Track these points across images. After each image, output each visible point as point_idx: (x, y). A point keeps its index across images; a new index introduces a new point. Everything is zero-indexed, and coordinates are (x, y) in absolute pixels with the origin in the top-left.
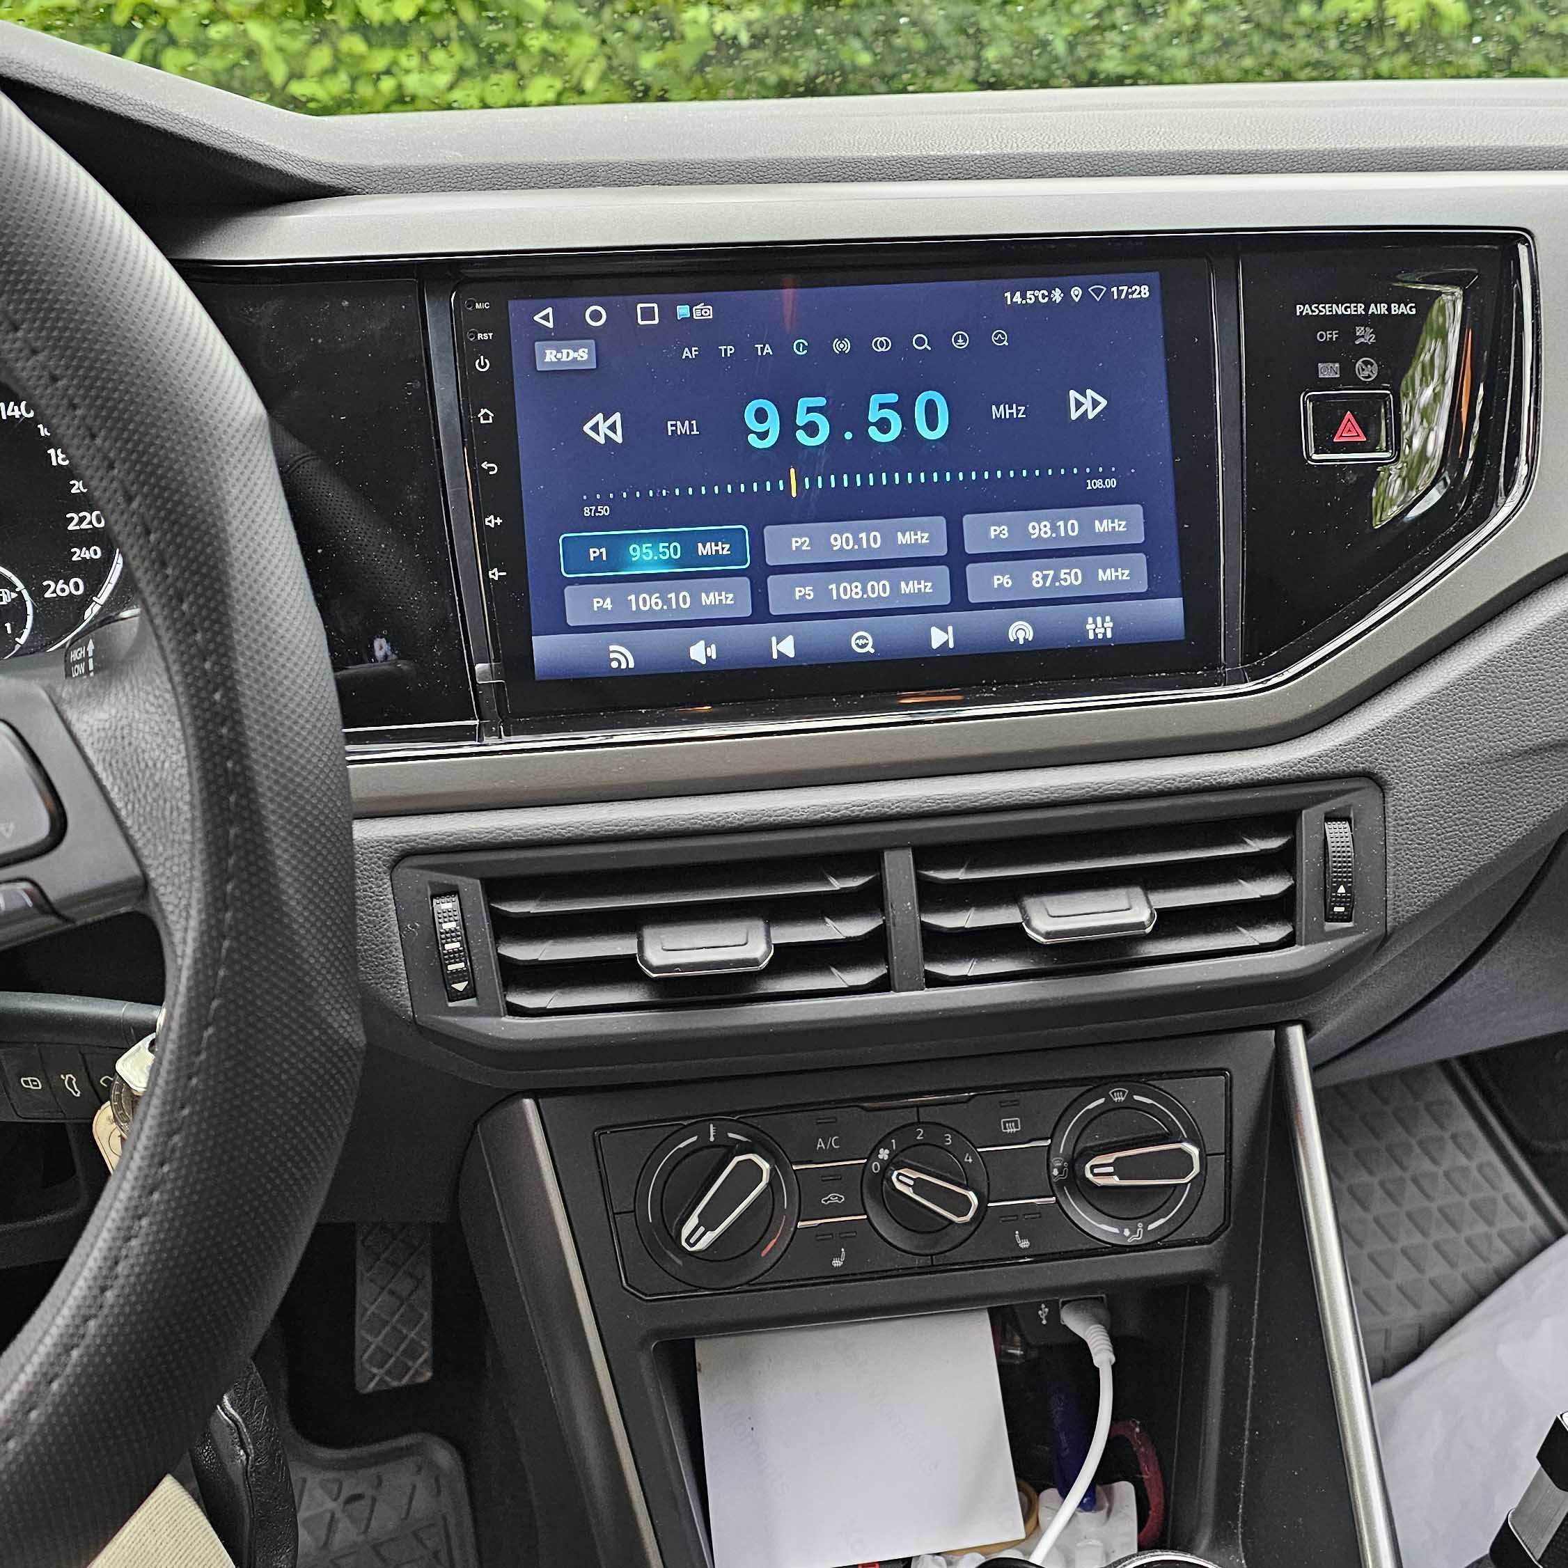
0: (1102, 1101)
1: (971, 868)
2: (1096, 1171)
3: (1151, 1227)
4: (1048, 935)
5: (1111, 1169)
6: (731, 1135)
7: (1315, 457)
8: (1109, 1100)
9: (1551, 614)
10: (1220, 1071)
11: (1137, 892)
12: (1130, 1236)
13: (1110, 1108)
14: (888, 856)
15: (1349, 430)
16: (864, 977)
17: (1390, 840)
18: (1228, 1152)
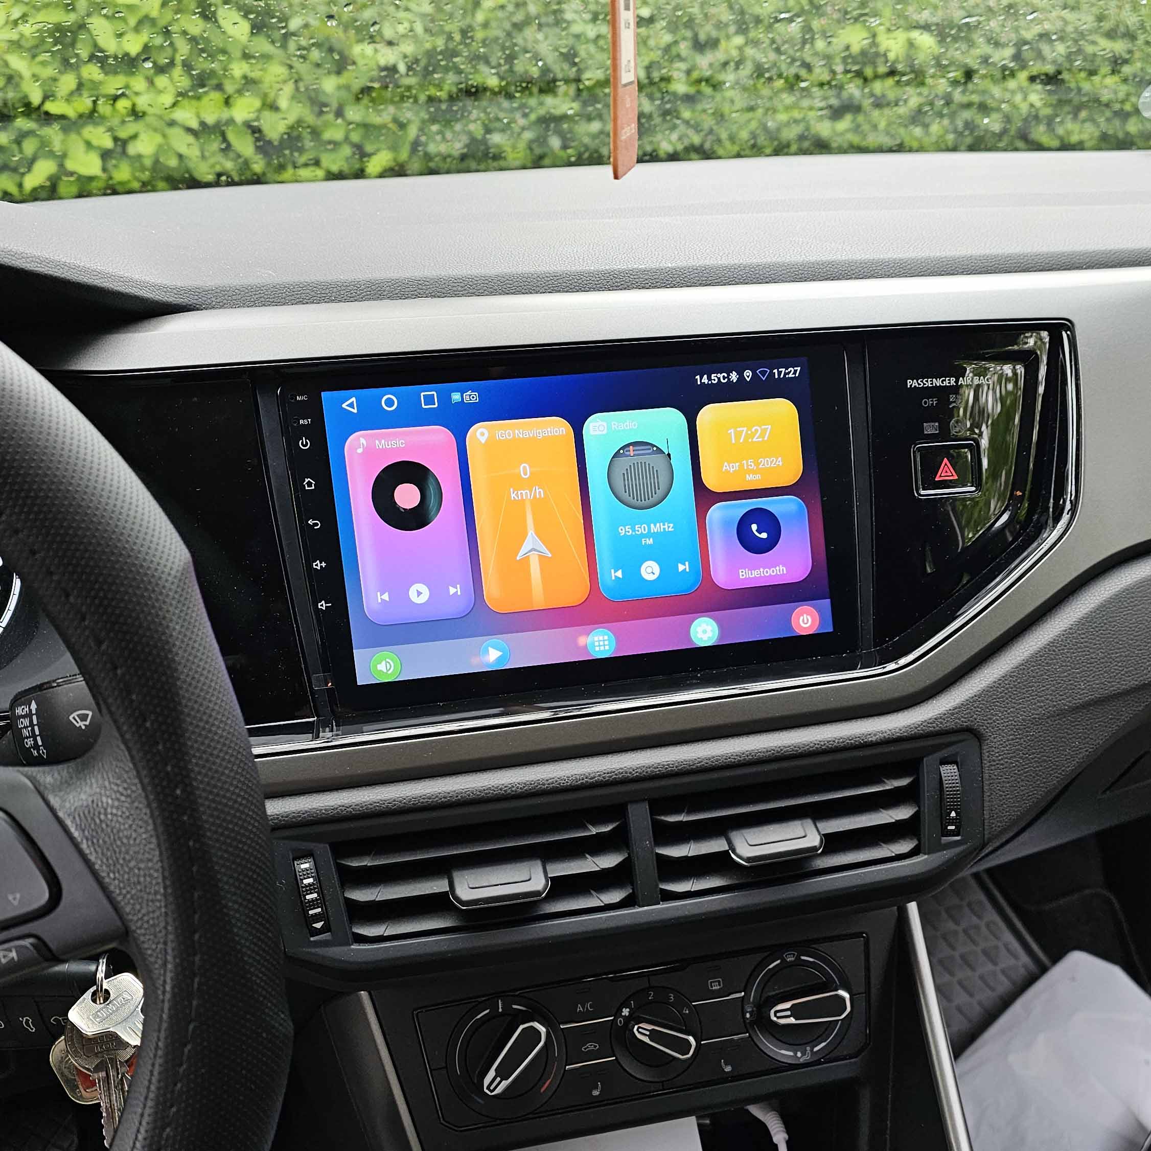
0: (779, 962)
1: (689, 812)
2: (778, 1015)
3: (816, 1049)
4: (748, 860)
5: (789, 1013)
6: (515, 1007)
7: (923, 492)
8: (783, 960)
9: (1092, 606)
10: (860, 935)
11: (809, 823)
12: (801, 1057)
13: (784, 965)
14: (631, 808)
15: (946, 472)
16: (615, 896)
17: (986, 776)
18: (868, 992)
